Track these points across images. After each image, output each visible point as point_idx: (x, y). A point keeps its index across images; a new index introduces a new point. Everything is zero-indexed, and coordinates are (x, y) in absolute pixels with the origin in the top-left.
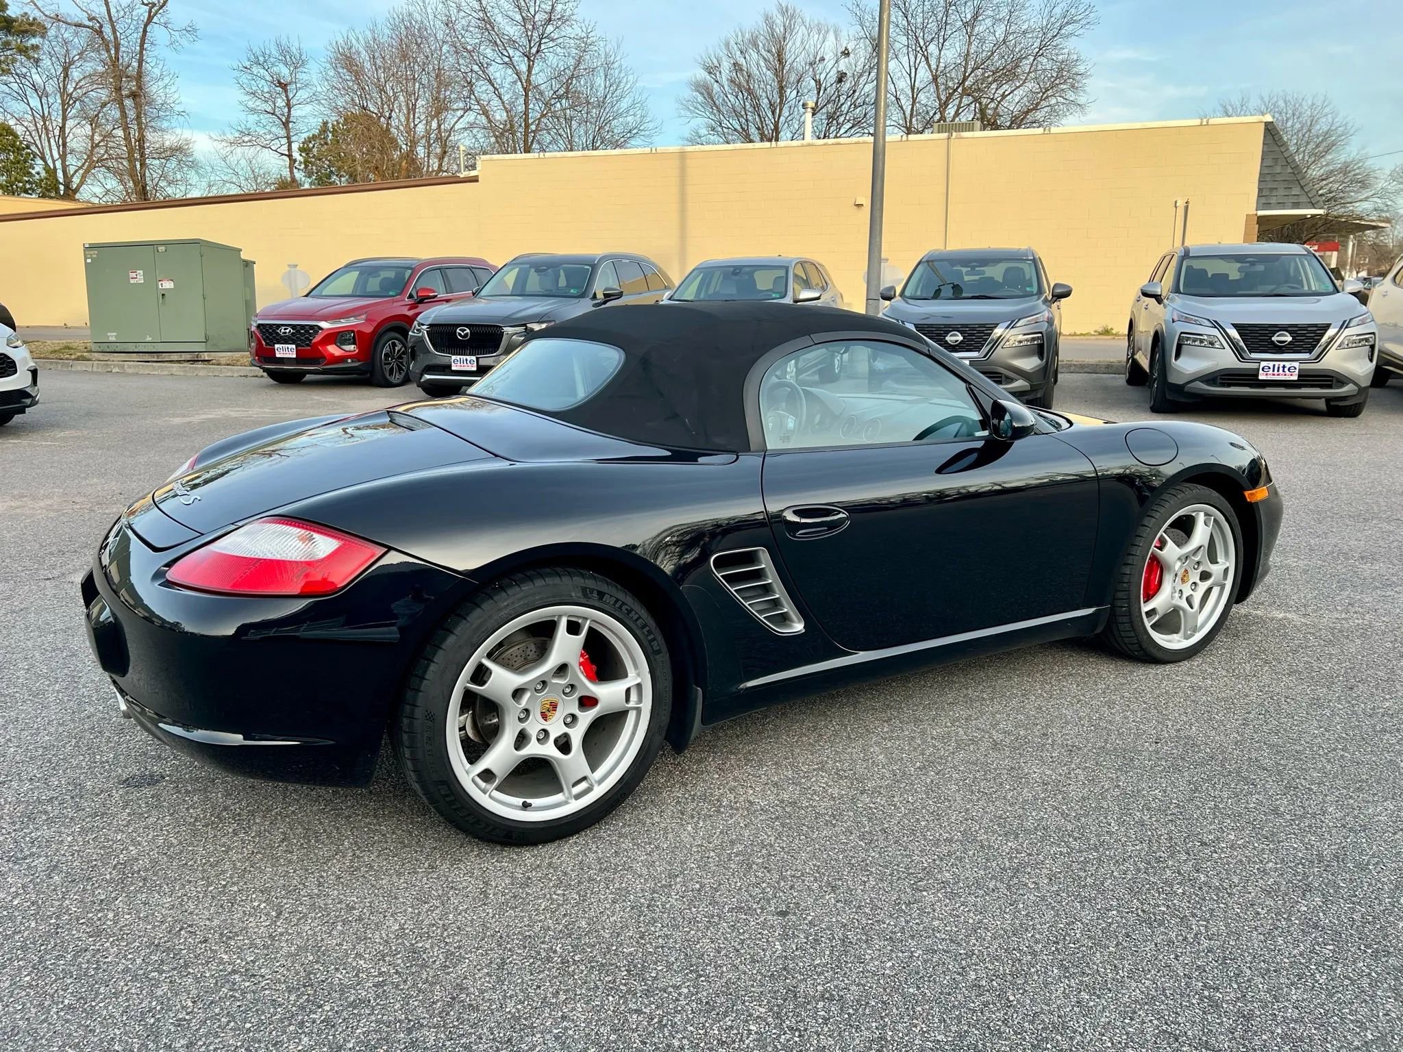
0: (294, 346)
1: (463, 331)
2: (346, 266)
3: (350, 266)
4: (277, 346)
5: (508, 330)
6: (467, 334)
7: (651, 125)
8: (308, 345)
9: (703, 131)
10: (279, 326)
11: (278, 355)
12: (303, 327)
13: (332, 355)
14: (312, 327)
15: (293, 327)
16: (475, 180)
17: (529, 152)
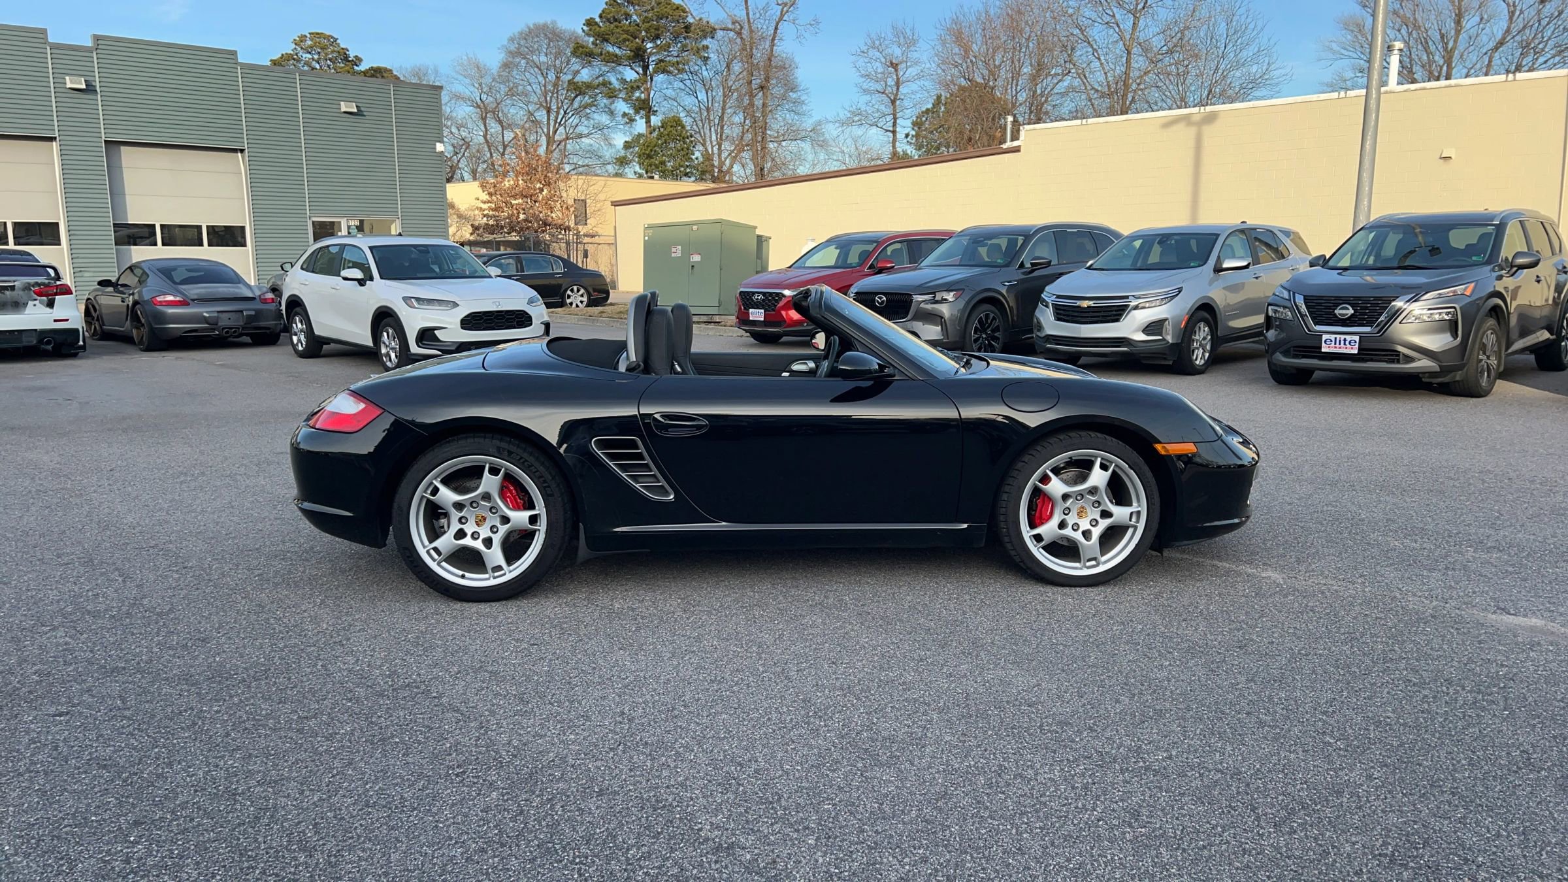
0: (763, 311)
1: (880, 298)
2: (827, 241)
3: (829, 242)
4: (751, 310)
5: (918, 298)
6: (883, 302)
7: (1277, 73)
8: (773, 310)
9: (1349, 74)
10: (754, 293)
11: (751, 319)
12: (771, 294)
13: (791, 319)
14: (777, 294)
15: (764, 294)
16: (1017, 150)
17: (1127, 113)
